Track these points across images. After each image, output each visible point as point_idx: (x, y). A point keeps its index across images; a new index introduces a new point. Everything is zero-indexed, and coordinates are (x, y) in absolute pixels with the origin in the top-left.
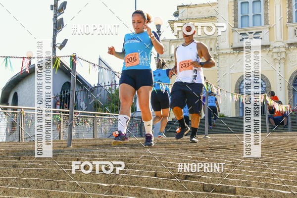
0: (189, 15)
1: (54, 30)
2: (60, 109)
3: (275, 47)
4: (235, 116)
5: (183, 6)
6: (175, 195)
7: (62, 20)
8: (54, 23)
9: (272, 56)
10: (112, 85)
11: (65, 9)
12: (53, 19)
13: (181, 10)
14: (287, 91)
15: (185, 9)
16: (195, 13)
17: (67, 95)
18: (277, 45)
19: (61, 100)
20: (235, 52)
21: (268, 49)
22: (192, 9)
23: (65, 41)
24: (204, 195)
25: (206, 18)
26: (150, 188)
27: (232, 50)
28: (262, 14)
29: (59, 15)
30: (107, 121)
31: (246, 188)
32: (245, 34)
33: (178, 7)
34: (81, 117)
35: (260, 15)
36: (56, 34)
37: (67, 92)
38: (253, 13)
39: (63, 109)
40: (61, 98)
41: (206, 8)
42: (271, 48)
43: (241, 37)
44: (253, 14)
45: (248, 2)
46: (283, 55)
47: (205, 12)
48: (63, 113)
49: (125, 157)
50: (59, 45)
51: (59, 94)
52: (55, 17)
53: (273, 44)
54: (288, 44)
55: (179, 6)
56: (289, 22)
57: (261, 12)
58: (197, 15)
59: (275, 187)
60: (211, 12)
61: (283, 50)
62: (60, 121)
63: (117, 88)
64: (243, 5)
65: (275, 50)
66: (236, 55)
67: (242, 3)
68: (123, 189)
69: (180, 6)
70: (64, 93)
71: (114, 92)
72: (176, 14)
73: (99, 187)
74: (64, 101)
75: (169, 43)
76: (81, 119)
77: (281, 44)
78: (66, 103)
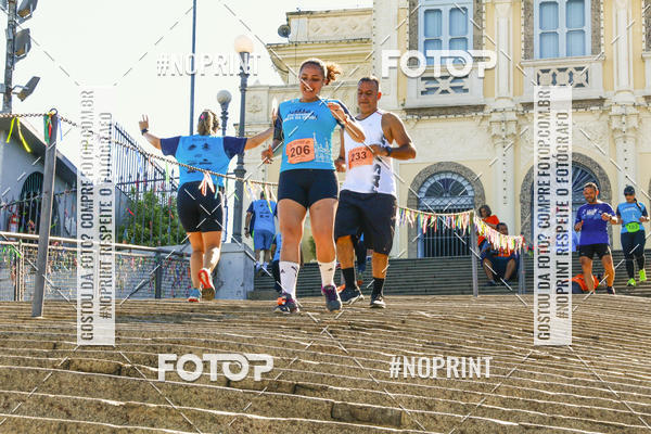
0: (312, 34)
1: (8, 54)
2: (19, 232)
3: (495, 111)
4: (405, 257)
5: (299, 13)
6: (270, 427)
7: (26, 32)
8: (9, 40)
9: (489, 129)
10: (138, 182)
11: (34, 8)
12: (7, 31)
13: (294, 22)
14: (519, 205)
15: (304, 19)
16: (325, 29)
17: (34, 202)
18: (500, 105)
19: (21, 213)
20: (409, 117)
21: (480, 114)
22: (318, 21)
23: (34, 82)
24: (331, 428)
25: (348, 42)
26: (215, 412)
27: (404, 114)
28: (470, 37)
29: (21, 22)
30: (126, 261)
31: (423, 414)
32: (433, 79)
33: (288, 14)
34: (66, 251)
35: (465, 39)
36: (13, 64)
37: (35, 195)
38: (450, 34)
39: (26, 231)
40: (21, 208)
41: (350, 18)
42: (487, 111)
43: (423, 86)
44: (450, 37)
45: (439, 11)
46: (512, 128)
47: (346, 29)
48: (25, 240)
49: (161, 341)
50: (18, 90)
51: (17, 200)
52: (12, 26)
53: (491, 104)
54: (523, 104)
55: (290, 14)
56: (527, 57)
57: (466, 32)
58: (329, 35)
59: (484, 412)
60: (361, 28)
61: (513, 116)
62: (17, 260)
63: (148, 189)
64: (430, 16)
65: (495, 117)
66: (412, 123)
67: (427, 12)
68: (156, 412)
69: (292, 14)
70: (28, 197)
71: (142, 198)
72: (284, 31)
73: (100, 407)
74: (27, 216)
75: (266, 92)
76: (65, 256)
77: (508, 104)
78: (33, 220)
